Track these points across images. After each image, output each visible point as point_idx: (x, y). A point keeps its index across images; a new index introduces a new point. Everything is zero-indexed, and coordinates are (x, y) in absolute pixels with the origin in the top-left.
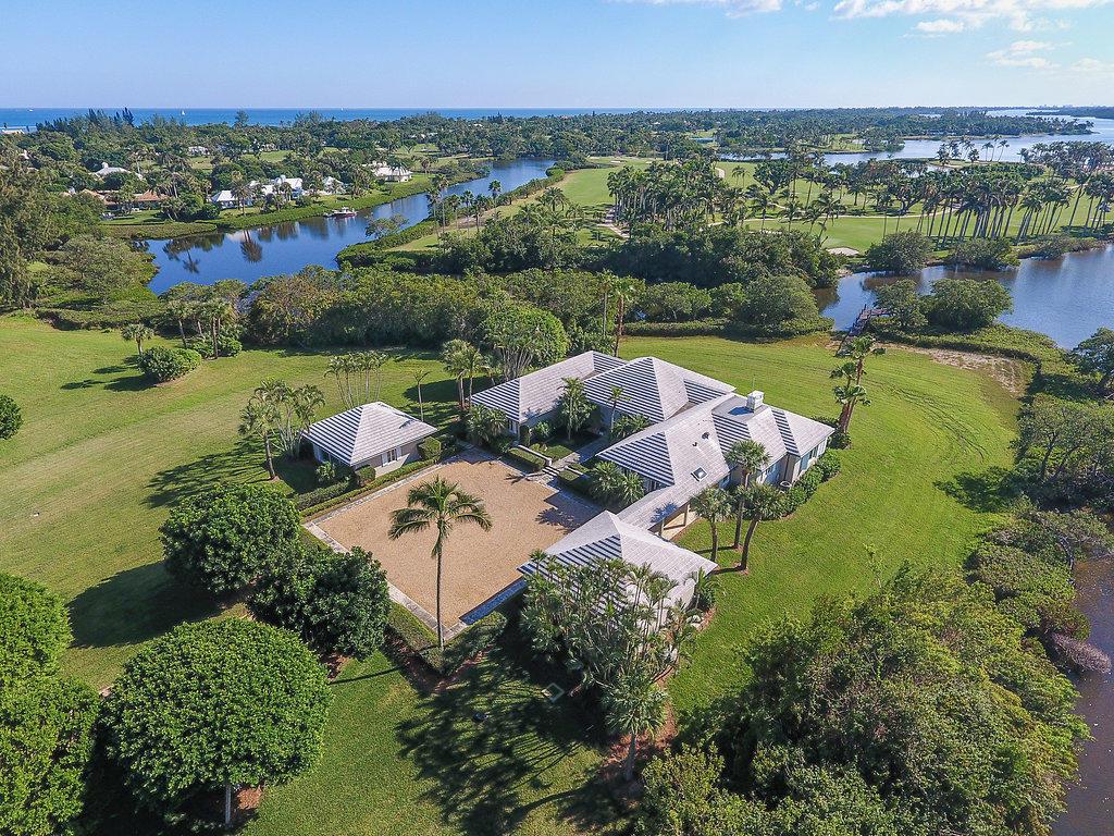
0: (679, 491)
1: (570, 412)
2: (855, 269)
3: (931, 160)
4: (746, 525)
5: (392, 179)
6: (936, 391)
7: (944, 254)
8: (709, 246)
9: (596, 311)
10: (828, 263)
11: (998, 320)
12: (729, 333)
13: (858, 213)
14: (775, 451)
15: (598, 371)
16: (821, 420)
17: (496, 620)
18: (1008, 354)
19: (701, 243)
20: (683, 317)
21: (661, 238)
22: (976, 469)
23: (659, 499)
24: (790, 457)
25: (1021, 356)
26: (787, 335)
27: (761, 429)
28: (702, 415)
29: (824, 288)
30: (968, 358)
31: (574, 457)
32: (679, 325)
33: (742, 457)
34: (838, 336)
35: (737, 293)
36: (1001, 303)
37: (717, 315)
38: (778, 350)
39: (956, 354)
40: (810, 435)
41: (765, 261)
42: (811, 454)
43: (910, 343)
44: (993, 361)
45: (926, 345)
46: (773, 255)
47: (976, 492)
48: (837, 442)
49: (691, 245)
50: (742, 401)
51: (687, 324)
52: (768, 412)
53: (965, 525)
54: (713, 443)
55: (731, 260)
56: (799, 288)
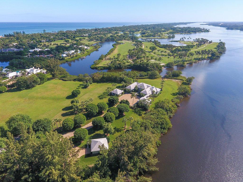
0: (148, 95)
1: (136, 89)
2: (165, 67)
3: (179, 41)
4: (154, 98)
5: (87, 49)
6: (172, 85)
7: (176, 64)
8: (145, 65)
9: (134, 77)
10: (161, 67)
11: (181, 75)
12: (149, 78)
13: (165, 56)
14: (156, 91)
15: (137, 84)
16: (160, 88)
17: (136, 105)
18: (181, 80)
19: (144, 65)
20: (143, 76)
21: (138, 64)
22: (174, 92)
23: (146, 96)
24: (157, 92)
25: (182, 80)
26: (156, 78)
27: (154, 89)
28: (149, 88)
29: (160, 71)
30: (177, 80)
31: (137, 93)
32: (143, 77)
33: (153, 92)
34: (162, 78)
35: (150, 72)
36: (180, 73)
37: (147, 76)
38: (155, 80)
39: (175, 80)
40: (159, 90)
41: (153, 68)
42: (159, 91)
43: (170, 79)
44: (179, 80)
45: (172, 79)
46: (153, 67)
47: (174, 94)
48: (161, 90)
49: (143, 65)
50: (152, 87)
51: (144, 77)
52: (155, 88)
53: (172, 97)
54: (150, 91)
55: (148, 67)
56: (157, 72)
